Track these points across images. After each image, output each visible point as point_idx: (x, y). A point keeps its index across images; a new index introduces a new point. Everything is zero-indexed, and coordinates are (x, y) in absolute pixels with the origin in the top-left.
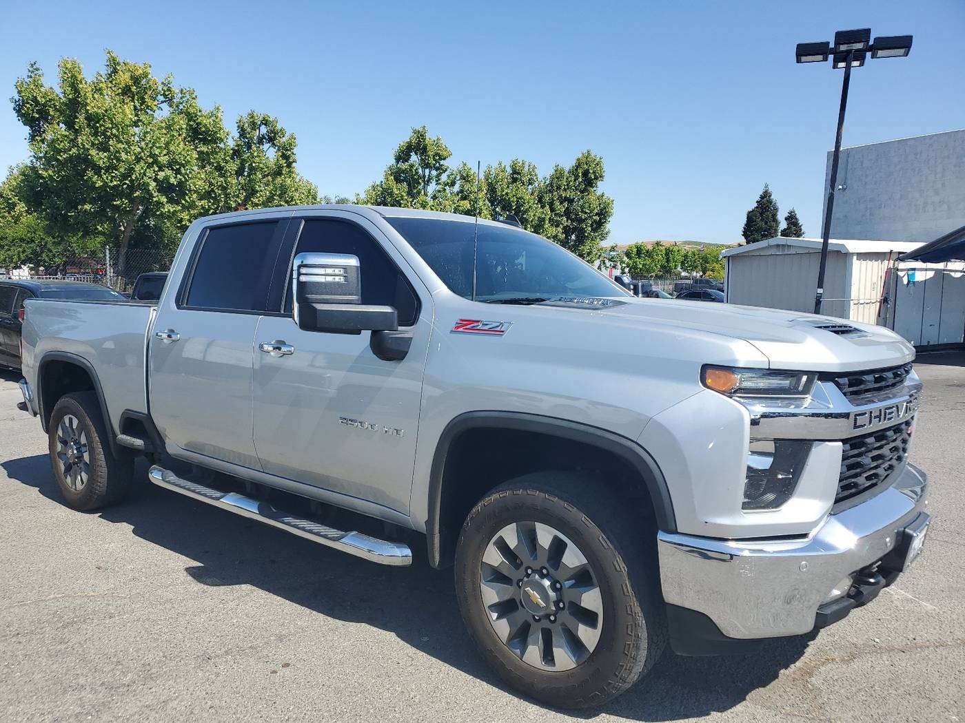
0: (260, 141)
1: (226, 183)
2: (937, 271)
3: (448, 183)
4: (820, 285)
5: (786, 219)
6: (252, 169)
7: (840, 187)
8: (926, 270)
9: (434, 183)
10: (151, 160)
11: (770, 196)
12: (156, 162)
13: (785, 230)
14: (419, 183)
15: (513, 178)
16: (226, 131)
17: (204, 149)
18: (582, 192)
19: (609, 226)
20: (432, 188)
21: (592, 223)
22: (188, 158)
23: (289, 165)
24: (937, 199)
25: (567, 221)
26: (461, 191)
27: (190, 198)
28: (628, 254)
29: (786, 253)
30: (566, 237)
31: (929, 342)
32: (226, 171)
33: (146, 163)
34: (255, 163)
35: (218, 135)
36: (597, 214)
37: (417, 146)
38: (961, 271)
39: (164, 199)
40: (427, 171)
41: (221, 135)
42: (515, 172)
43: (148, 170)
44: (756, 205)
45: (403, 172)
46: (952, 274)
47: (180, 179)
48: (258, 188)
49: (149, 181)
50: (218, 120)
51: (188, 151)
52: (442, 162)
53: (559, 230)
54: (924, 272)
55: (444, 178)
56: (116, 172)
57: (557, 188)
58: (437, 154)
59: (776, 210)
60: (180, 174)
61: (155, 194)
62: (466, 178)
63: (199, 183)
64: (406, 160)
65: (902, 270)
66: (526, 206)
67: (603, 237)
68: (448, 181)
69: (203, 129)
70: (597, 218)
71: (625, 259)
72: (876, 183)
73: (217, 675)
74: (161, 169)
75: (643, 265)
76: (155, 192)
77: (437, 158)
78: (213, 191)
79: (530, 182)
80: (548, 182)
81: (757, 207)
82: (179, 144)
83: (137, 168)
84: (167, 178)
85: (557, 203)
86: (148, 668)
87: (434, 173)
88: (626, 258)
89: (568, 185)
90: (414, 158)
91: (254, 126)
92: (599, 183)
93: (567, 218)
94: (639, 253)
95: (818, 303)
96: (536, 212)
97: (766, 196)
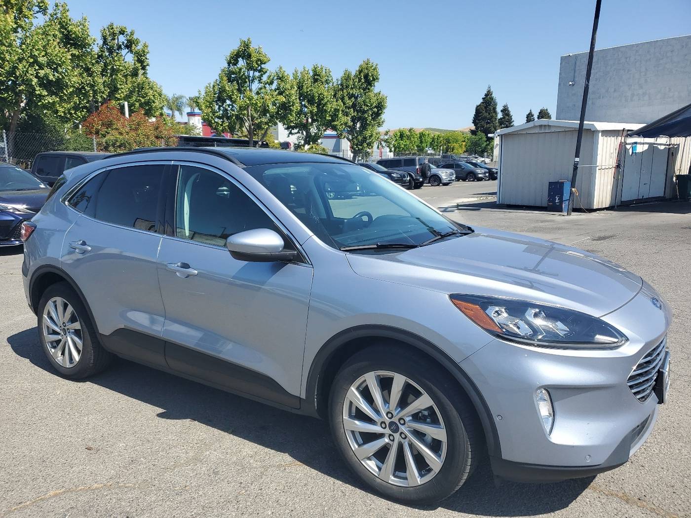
0: (119, 47)
1: (93, 82)
2: (650, 144)
3: (268, 82)
4: (577, 155)
5: (502, 111)
6: (113, 70)
7: (571, 83)
8: (643, 144)
9: (256, 82)
10: (31, 60)
11: (492, 94)
12: (36, 62)
13: (501, 119)
14: (246, 82)
15: (314, 79)
16: (93, 38)
17: (76, 52)
18: (364, 90)
19: (383, 117)
20: (255, 86)
21: (372, 113)
22: (63, 59)
23: (144, 68)
24: (641, 92)
25: (354, 112)
26: (278, 89)
27: (67, 91)
30: (354, 124)
31: (643, 196)
32: (93, 72)
33: (27, 62)
34: (116, 66)
35: (87, 41)
36: (375, 107)
37: (244, 53)
38: (665, 145)
39: (45, 93)
40: (251, 73)
41: (89, 40)
42: (316, 74)
43: (30, 69)
44: (482, 101)
45: (233, 73)
46: (659, 147)
47: (58, 77)
48: (119, 86)
49: (31, 77)
50: (86, 28)
51: (63, 53)
52: (263, 66)
53: (349, 118)
54: (642, 145)
55: (265, 78)
57: (346, 87)
58: (259, 60)
59: (496, 105)
60: (57, 72)
61: (38, 88)
62: (281, 78)
63: (74, 80)
64: (235, 64)
65: (629, 144)
66: (326, 100)
67: (379, 125)
68: (268, 80)
69: (73, 36)
70: (376, 110)
71: (394, 141)
72: (597, 79)
74: (41, 68)
75: (405, 145)
76: (37, 86)
77: (259, 63)
78: (83, 88)
79: (327, 82)
80: (339, 83)
81: (483, 103)
82: (55, 47)
83: (20, 66)
84: (46, 75)
85: (346, 98)
87: (257, 74)
89: (354, 85)
90: (241, 63)
91: (114, 35)
92: (376, 84)
93: (354, 110)
94: (402, 136)
95: (575, 168)
96: (332, 105)
97: (489, 94)
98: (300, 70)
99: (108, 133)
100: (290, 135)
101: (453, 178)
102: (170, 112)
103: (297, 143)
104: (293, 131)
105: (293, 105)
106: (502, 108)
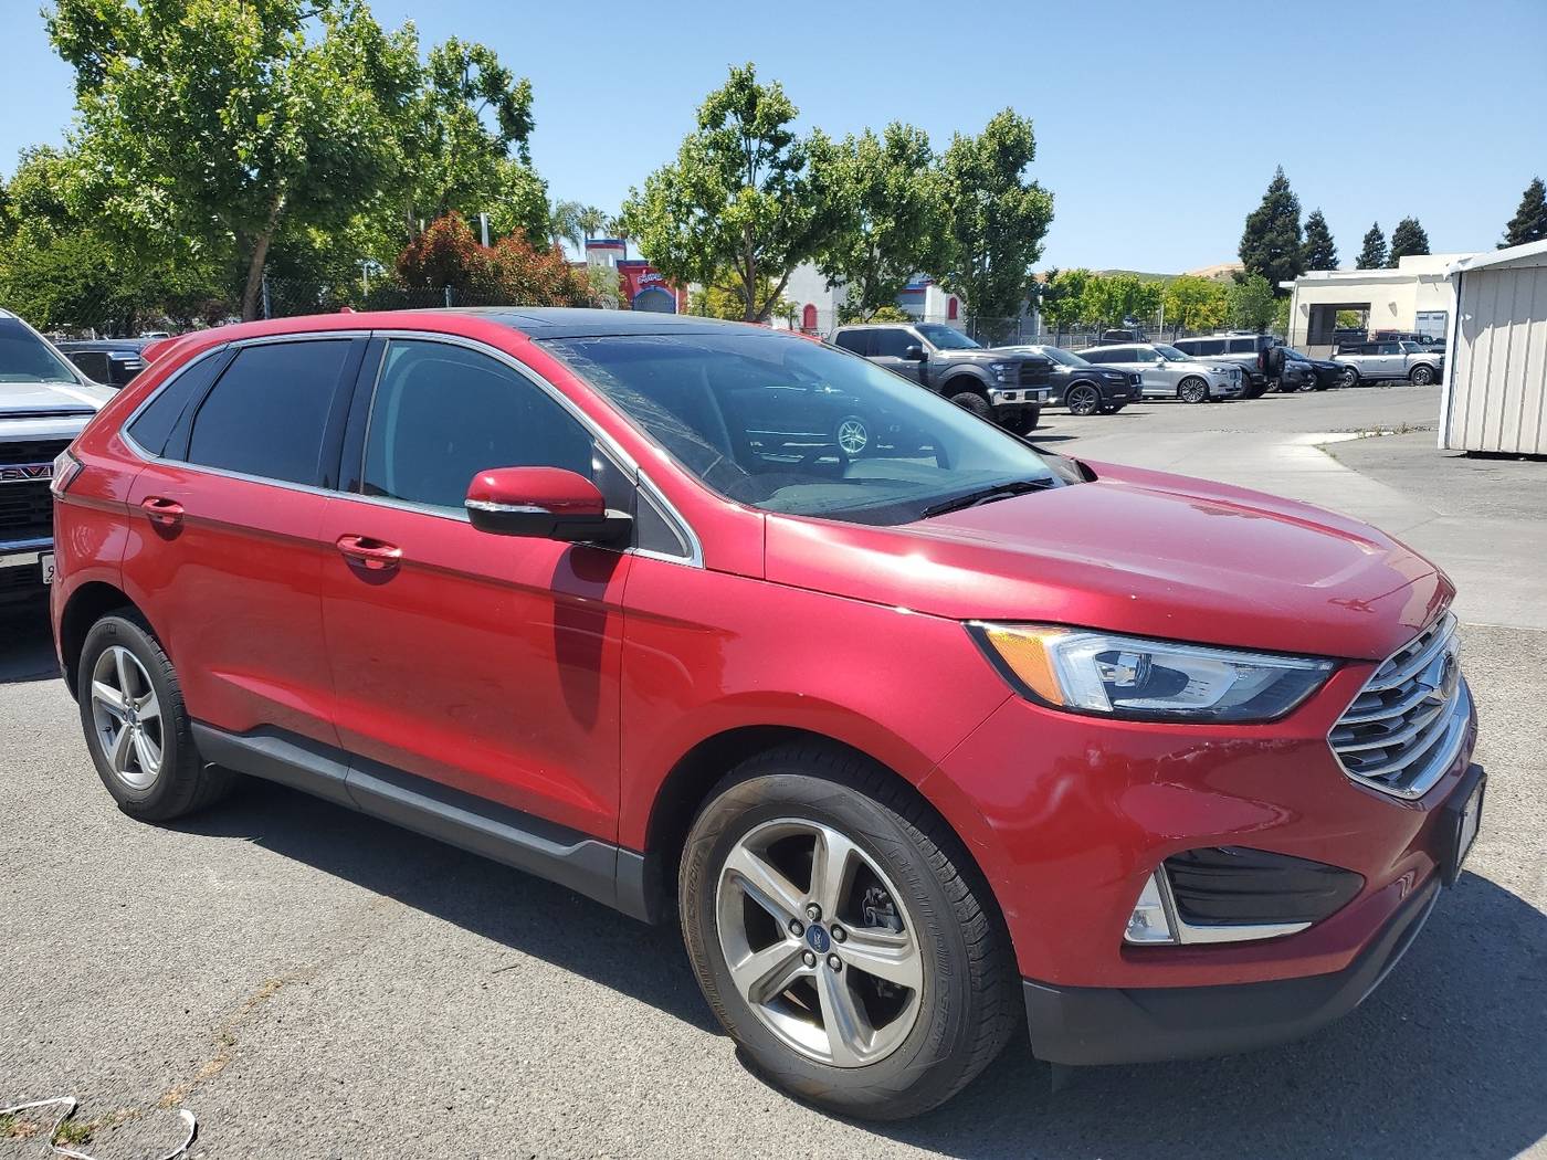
3: (790, 165)
5: (1309, 227)
9: (766, 163)
11: (1287, 186)
13: (1307, 245)
14: (743, 165)
15: (892, 155)
20: (763, 173)
21: (1019, 233)
23: (521, 135)
37: (739, 99)
40: (755, 143)
42: (896, 144)
44: (1261, 203)
52: (782, 127)
55: (784, 155)
57: (961, 173)
58: (775, 112)
62: (820, 155)
64: (717, 125)
67: (1035, 257)
68: (791, 160)
70: (1027, 225)
77: (774, 119)
81: (1264, 208)
87: (767, 146)
90: (732, 122)
91: (458, 64)
92: (1028, 165)
97: (1280, 185)
98: (859, 136)
101: (1237, 386)
104: (837, 278)
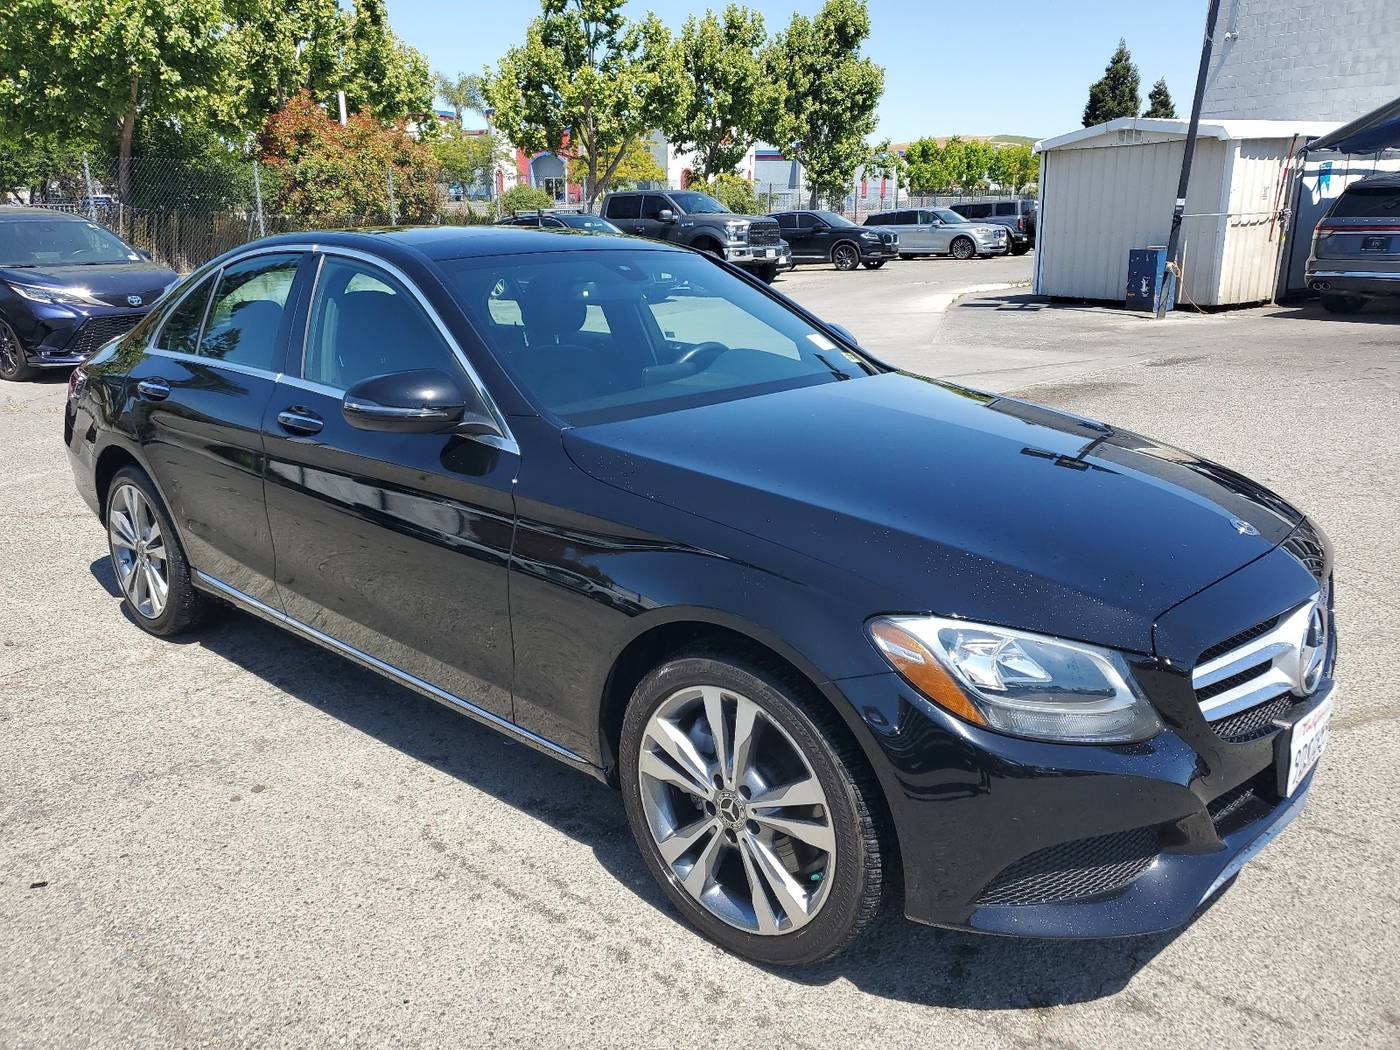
1: (278, 52)
3: (626, 45)
4: (1182, 194)
5: (1150, 96)
8: (1347, 173)
9: (603, 44)
11: (1127, 59)
12: (158, 15)
14: (582, 46)
15: (728, 35)
18: (837, 55)
19: (877, 112)
20: (601, 53)
21: (853, 106)
23: (377, 21)
24: (1373, 53)
25: (814, 103)
26: (647, 58)
28: (909, 158)
29: (1133, 143)
30: (814, 130)
32: (277, 32)
33: (142, 17)
36: (860, 92)
39: (177, 78)
40: (592, 26)
42: (732, 25)
43: (146, 29)
44: (1105, 75)
45: (556, 28)
47: (200, 45)
49: (148, 45)
52: (615, 11)
53: (802, 119)
55: (620, 36)
56: (97, 33)
57: (799, 50)
59: (1136, 81)
60: (198, 35)
61: (163, 68)
62: (654, 36)
64: (559, 9)
66: (750, 80)
67: (868, 128)
68: (627, 41)
70: (860, 98)
71: (905, 164)
73: (148, 805)
74: (169, 26)
75: (933, 174)
76: (158, 64)
77: (609, 4)
79: (754, 42)
80: (784, 41)
81: (1106, 78)
83: (130, 25)
84: (177, 42)
85: (799, 75)
86: (42, 796)
87: (604, 28)
88: (905, 162)
89: (814, 45)
90: (572, 5)
92: (862, 42)
93: (814, 99)
94: (925, 154)
95: (1177, 221)
96: (765, 92)
97: (1120, 58)
98: (700, 17)
99: (303, 154)
100: (679, 155)
101: (1001, 244)
102: (452, 109)
103: (692, 169)
104: (685, 146)
105: (677, 93)
106: (1151, 89)
